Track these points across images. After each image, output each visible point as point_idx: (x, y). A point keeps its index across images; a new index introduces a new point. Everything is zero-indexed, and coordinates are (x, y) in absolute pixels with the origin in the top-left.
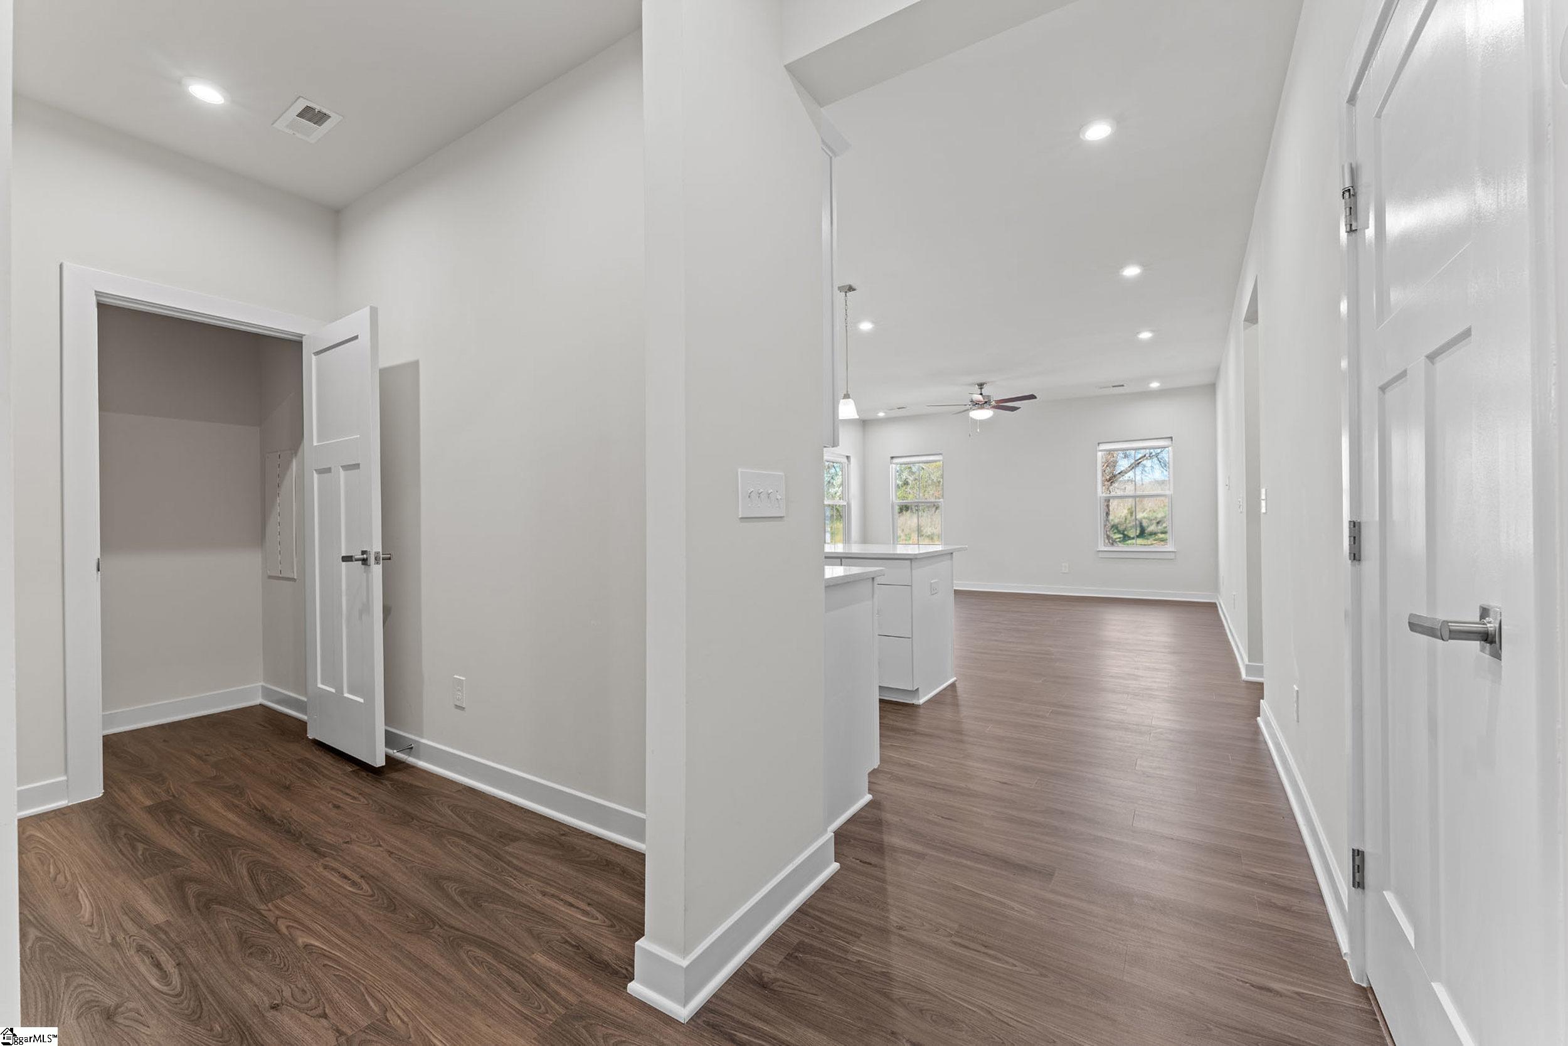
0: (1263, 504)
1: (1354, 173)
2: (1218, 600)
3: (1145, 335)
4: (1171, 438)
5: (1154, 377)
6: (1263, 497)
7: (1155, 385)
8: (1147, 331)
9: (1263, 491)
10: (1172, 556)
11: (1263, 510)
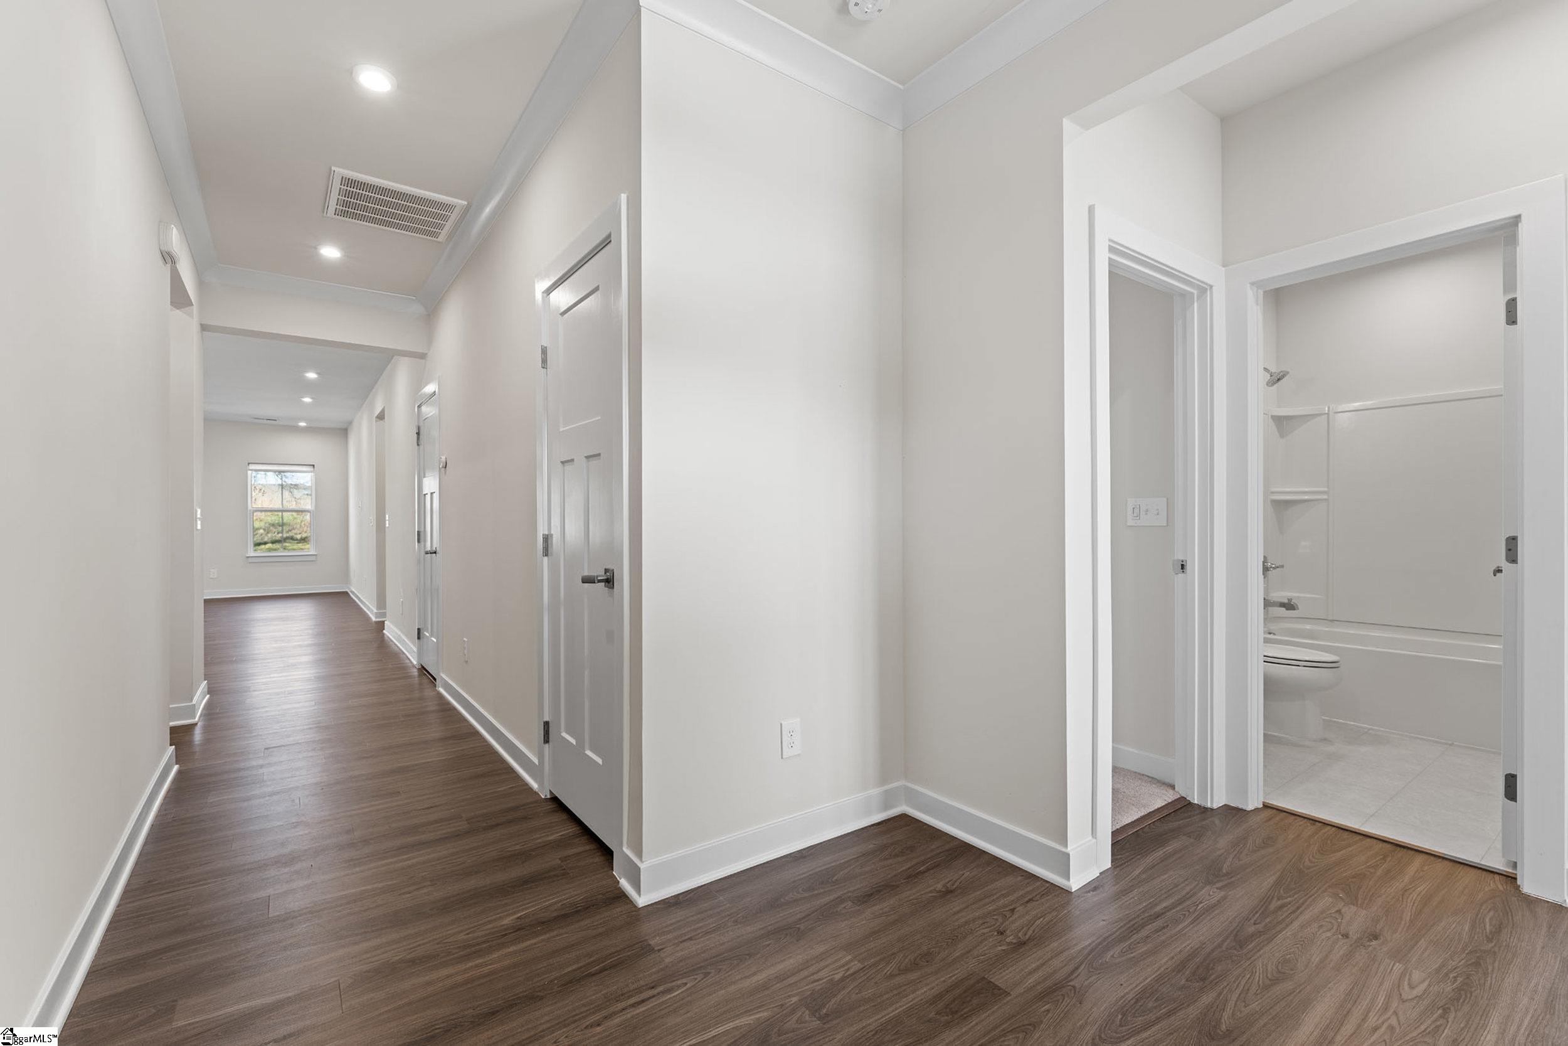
0: (387, 522)
1: (419, 428)
2: (349, 589)
3: (307, 400)
4: (314, 466)
5: (301, 419)
6: (387, 519)
7: (303, 424)
8: (308, 397)
9: (387, 516)
10: (313, 558)
11: (387, 525)
